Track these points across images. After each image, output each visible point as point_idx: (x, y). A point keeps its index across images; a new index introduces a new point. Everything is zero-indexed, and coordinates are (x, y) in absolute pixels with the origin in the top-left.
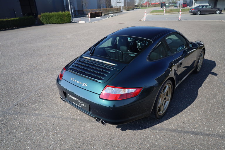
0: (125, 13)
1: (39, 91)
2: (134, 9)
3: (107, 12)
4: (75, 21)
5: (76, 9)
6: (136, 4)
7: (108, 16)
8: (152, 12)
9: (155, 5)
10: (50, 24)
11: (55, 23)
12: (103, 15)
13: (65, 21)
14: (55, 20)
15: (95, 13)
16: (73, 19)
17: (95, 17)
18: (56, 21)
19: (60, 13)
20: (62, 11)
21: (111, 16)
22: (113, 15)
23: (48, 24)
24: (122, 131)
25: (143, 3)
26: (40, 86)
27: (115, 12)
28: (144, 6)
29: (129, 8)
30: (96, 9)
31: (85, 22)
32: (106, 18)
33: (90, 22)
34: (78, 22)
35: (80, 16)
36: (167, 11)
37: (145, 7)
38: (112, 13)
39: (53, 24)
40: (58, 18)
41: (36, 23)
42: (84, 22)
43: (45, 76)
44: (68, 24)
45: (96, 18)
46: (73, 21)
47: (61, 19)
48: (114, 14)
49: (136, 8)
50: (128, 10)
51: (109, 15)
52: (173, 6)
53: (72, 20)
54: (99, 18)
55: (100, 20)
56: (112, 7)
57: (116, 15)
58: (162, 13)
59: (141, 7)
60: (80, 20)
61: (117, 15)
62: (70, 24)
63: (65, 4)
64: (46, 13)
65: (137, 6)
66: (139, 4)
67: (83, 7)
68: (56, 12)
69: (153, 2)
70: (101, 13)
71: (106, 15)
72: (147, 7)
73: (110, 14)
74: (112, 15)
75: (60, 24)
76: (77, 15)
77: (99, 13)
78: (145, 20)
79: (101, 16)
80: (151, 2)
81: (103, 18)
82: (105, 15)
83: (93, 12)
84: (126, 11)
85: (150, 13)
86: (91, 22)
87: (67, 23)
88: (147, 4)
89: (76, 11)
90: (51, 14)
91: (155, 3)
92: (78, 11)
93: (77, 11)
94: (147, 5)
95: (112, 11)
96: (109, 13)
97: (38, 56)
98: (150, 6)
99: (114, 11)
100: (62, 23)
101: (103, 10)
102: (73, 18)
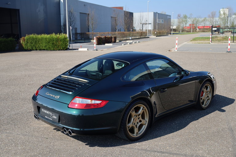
0: (153, 39)
1: (12, 116)
2: (169, 35)
3: (124, 37)
4: (73, 48)
5: (79, 31)
6: (174, 27)
7: (123, 43)
8: (194, 39)
9: (204, 30)
10: (36, 50)
11: (44, 50)
12: (117, 41)
13: (59, 47)
14: (44, 44)
15: (106, 37)
16: (71, 45)
17: (104, 44)
18: (46, 46)
19: (54, 35)
20: (56, 33)
21: (128, 43)
22: (133, 42)
23: (34, 50)
24: (90, 147)
25: (185, 26)
26: (13, 113)
27: (137, 37)
28: (187, 30)
29: (160, 33)
30: (107, 32)
31: (88, 49)
32: (122, 45)
33: (94, 50)
34: (78, 49)
35: (83, 41)
36: (218, 39)
37: (188, 32)
38: (132, 39)
39: (40, 50)
40: (49, 42)
41: (16, 48)
42: (86, 49)
43: (21, 104)
44: (63, 51)
45: (106, 44)
46: (70, 48)
47: (53, 44)
48: (135, 41)
49: (172, 33)
50: (159, 35)
51: (127, 41)
52: (230, 31)
53: (68, 46)
54: (111, 45)
55: (110, 47)
56: (134, 30)
57: (137, 42)
58: (208, 42)
59: (182, 31)
60: (81, 47)
61: (139, 42)
62: (65, 51)
63: (62, 24)
64: (32, 36)
65: (175, 30)
66: (178, 27)
67: (89, 29)
68: (48, 34)
69: (201, 25)
70: (115, 38)
71: (122, 41)
72: (190, 31)
73: (129, 40)
74: (131, 41)
75: (52, 50)
76: (79, 40)
77: (112, 37)
78: (176, 50)
79: (115, 42)
80: (198, 25)
81: (116, 46)
82: (120, 41)
83: (102, 37)
84: (155, 37)
85: (192, 41)
86: (97, 50)
87: (61, 50)
88: (191, 27)
89: (77, 33)
90: (39, 36)
91: (204, 27)
92: (81, 34)
93: (79, 33)
94: (191, 29)
95: (133, 36)
96: (128, 38)
97: (14, 85)
98: (196, 31)
99: (135, 36)
100: (54, 50)
101: (119, 34)
102: (71, 43)
